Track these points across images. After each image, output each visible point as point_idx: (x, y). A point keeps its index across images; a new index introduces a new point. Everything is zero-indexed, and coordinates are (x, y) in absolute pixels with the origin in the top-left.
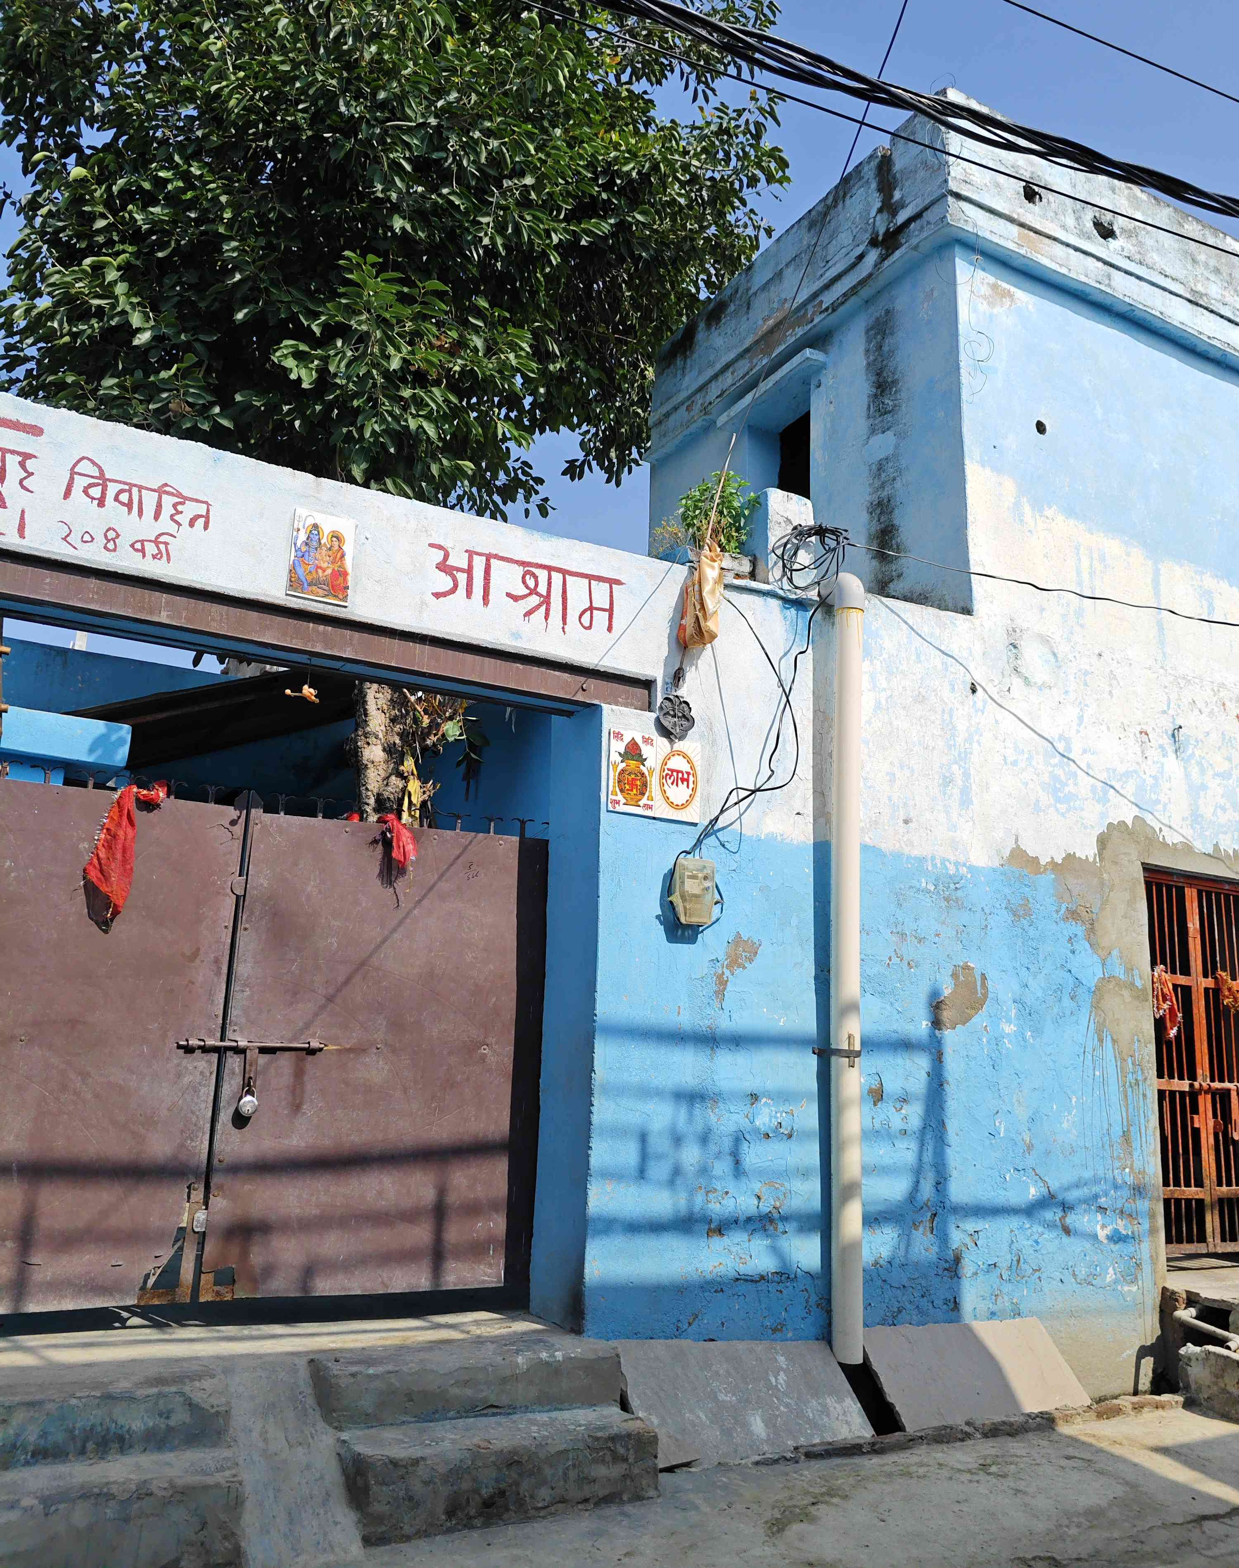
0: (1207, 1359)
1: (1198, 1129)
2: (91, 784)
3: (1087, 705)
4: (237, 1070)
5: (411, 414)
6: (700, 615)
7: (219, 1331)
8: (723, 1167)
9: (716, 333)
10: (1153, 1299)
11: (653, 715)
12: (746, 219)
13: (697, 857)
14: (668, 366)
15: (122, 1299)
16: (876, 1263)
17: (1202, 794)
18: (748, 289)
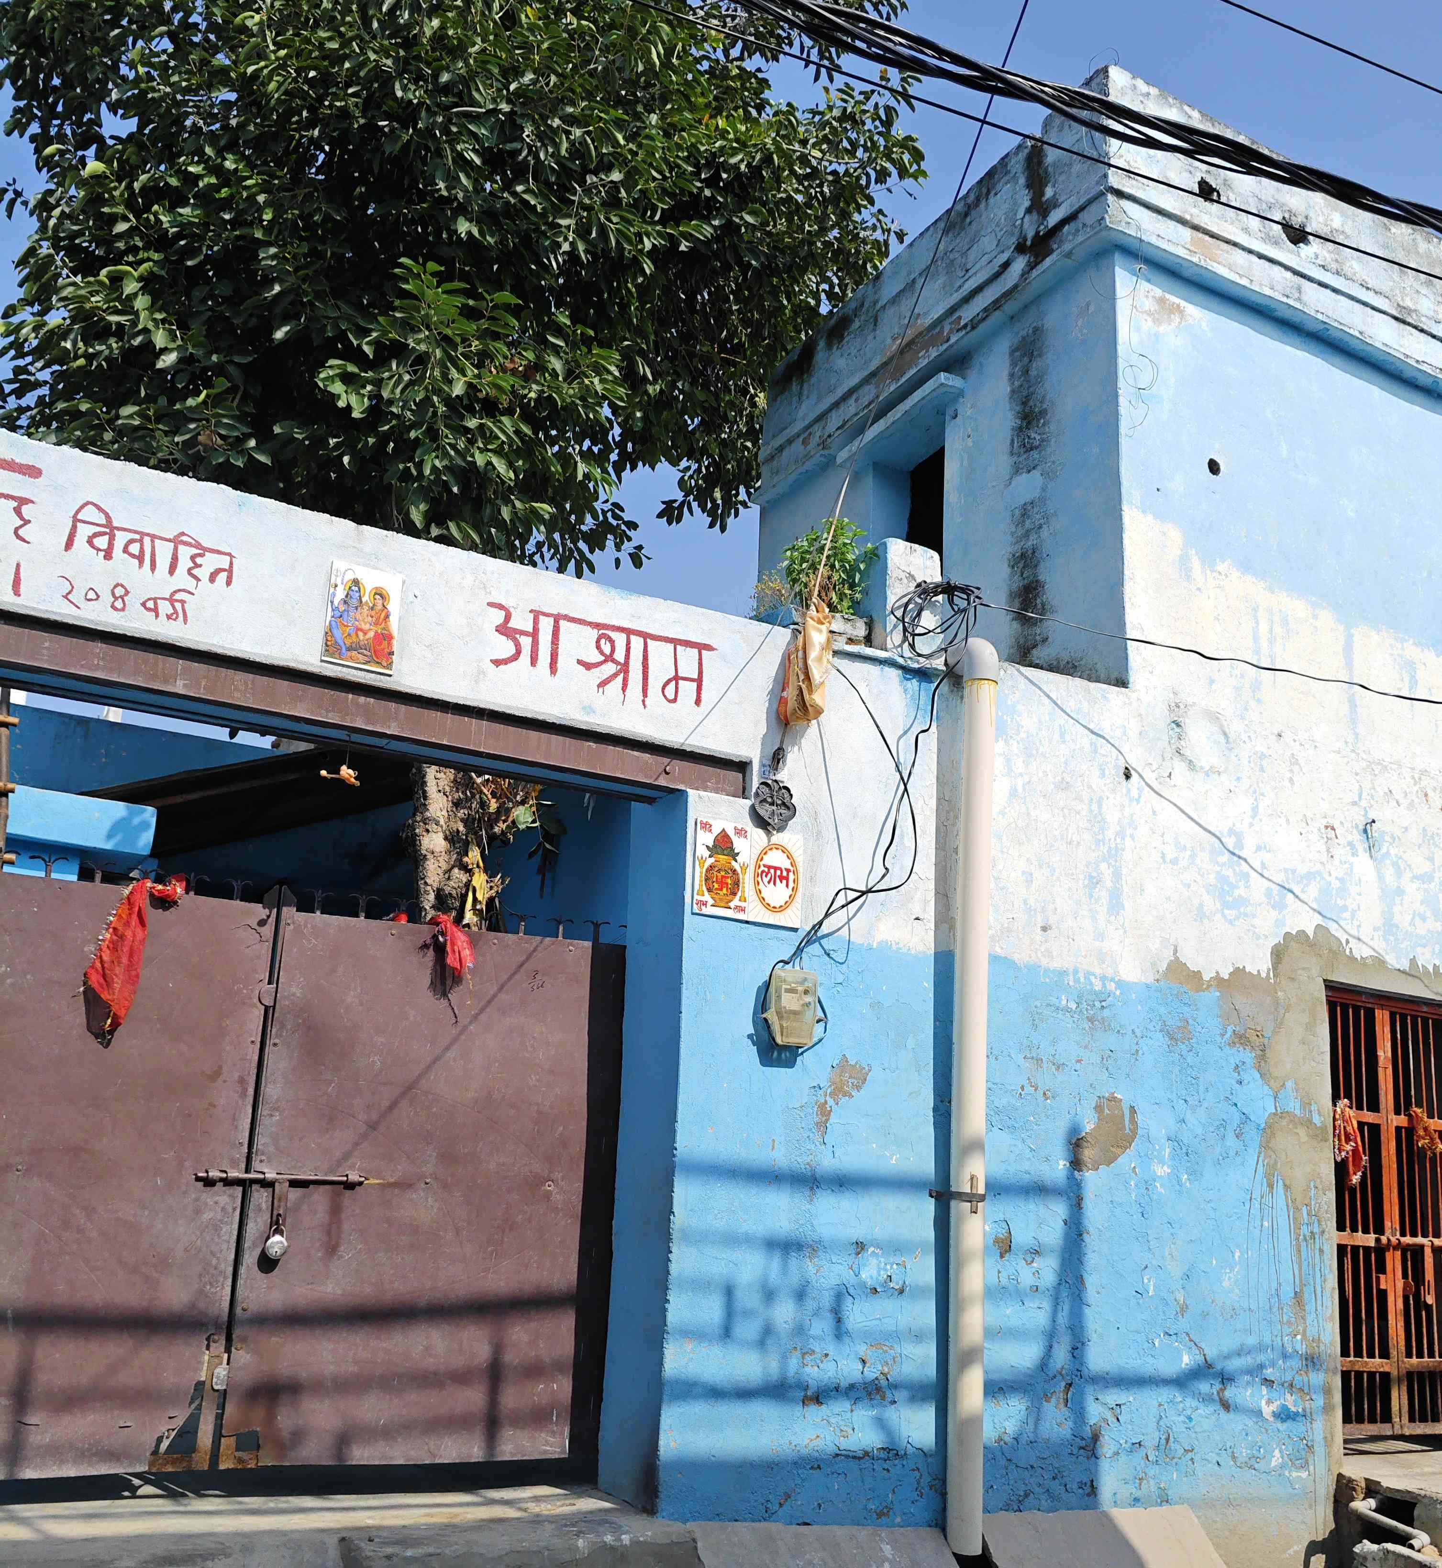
0: (1386, 1559)
1: (1385, 1291)
2: (98, 876)
3: (1263, 795)
4: (264, 1206)
5: (478, 448)
6: (804, 686)
7: (241, 1503)
8: (821, 1327)
9: (838, 353)
10: (1326, 1489)
11: (748, 803)
12: (874, 220)
13: (797, 968)
14: (782, 393)
15: (130, 1465)
16: (1000, 1439)
17: (1397, 900)
18: (875, 302)
